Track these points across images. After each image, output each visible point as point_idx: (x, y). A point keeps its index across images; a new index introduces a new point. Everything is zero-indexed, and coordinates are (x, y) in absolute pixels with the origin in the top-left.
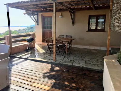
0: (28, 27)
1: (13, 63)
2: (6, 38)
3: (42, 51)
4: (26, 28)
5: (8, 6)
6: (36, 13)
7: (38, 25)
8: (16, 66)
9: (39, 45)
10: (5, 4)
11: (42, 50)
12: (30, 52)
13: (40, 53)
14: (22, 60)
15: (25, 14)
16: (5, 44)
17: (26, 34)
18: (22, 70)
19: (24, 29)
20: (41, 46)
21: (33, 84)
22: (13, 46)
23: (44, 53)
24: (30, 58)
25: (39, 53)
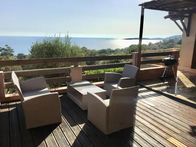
0: (164, 40)
1: (140, 95)
2: (134, 57)
3: (189, 85)
4: (162, 41)
5: (143, 7)
6: (187, 15)
7: (188, 35)
8: (143, 100)
9: (183, 72)
10: (140, 5)
11: (189, 82)
12: (167, 82)
13: (186, 87)
14: (152, 93)
15: (166, 18)
16: (131, 64)
17: (162, 51)
18: (153, 109)
19: (158, 43)
20: (188, 74)
21: (170, 138)
22: (141, 69)
23: (193, 88)
24: (165, 93)
25: (184, 87)
